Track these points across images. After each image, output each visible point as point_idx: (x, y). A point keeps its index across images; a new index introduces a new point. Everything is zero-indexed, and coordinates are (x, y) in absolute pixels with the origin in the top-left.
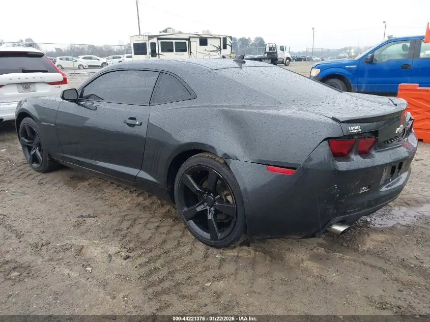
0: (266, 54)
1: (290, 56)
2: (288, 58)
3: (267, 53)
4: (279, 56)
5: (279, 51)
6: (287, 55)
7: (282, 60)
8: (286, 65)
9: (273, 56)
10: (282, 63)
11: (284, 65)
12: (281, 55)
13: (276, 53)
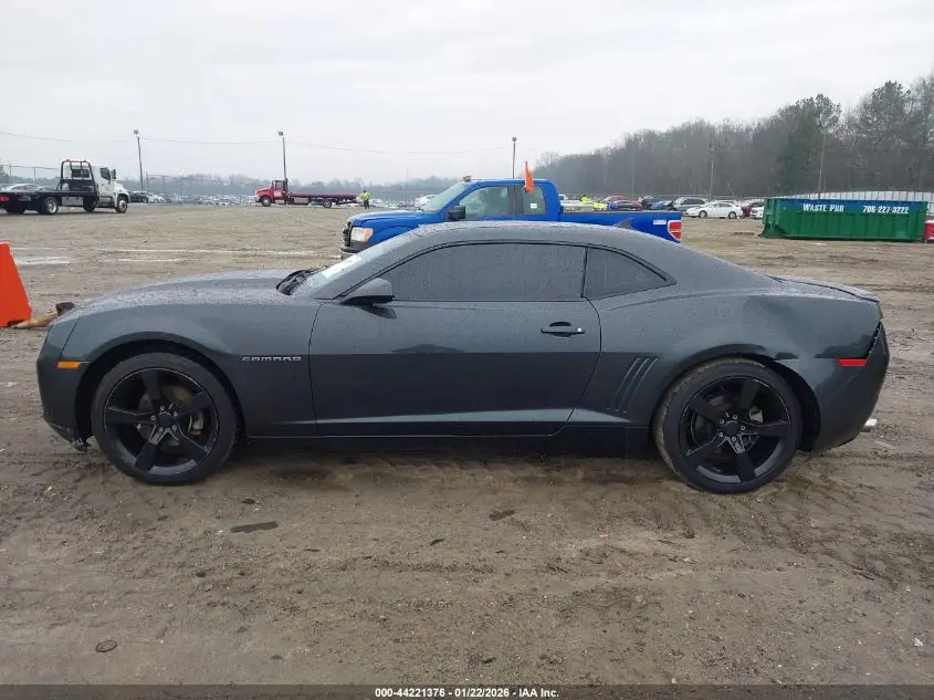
0: (66, 186)
1: (125, 192)
2: (122, 196)
3: (68, 181)
4: (102, 190)
5: (99, 179)
6: (118, 188)
7: (109, 199)
8: (119, 211)
9: (85, 189)
10: (111, 205)
11: (114, 210)
12: (105, 189)
13: (92, 182)
